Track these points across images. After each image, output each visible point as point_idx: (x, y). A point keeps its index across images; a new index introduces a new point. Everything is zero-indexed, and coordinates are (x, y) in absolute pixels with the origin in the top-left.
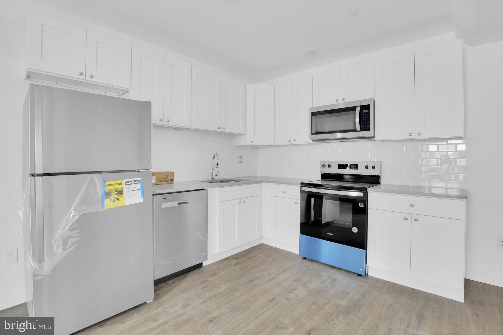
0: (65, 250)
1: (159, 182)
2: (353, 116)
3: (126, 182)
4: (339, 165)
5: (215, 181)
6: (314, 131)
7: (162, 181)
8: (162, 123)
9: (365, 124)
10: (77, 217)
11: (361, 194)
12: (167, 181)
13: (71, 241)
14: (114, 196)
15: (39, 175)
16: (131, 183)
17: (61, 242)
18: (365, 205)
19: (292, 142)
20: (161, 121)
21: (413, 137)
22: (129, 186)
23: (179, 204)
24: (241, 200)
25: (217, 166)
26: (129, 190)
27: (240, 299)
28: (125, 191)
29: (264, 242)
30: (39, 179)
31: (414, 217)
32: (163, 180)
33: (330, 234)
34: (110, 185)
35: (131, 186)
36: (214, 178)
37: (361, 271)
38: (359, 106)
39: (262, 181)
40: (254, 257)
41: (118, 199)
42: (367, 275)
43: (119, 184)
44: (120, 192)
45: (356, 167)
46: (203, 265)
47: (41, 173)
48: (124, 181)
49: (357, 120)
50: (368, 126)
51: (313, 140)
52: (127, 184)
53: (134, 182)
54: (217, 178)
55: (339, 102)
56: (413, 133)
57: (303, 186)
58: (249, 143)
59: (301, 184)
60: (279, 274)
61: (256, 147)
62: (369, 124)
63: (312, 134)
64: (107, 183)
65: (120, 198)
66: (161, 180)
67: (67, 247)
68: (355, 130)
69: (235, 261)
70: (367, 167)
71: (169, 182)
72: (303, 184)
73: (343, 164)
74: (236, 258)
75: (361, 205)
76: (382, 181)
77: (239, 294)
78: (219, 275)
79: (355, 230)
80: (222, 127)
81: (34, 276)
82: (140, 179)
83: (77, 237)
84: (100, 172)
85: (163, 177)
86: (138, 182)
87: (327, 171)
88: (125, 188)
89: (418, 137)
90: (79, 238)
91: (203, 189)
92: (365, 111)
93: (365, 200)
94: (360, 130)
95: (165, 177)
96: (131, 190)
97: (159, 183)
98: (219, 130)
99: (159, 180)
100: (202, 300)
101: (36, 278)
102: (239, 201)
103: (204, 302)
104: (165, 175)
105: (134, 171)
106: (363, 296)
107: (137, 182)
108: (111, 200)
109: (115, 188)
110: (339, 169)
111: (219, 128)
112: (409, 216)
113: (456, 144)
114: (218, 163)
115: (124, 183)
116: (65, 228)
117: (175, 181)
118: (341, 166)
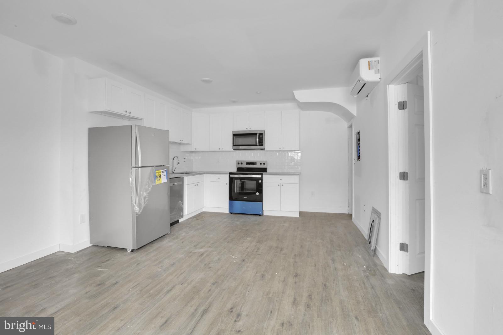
2: (255, 138)
3: (162, 171)
4: (247, 162)
6: (234, 144)
9: (261, 143)
11: (260, 176)
14: (159, 178)
18: (262, 182)
19: (221, 150)
21: (281, 150)
23: (173, 184)
24: (196, 184)
25: (178, 164)
29: (204, 210)
31: (281, 184)
33: (245, 198)
35: (163, 173)
36: (174, 172)
37: (260, 213)
38: (258, 133)
39: (204, 173)
42: (263, 215)
44: (160, 176)
45: (255, 164)
46: (179, 222)
49: (258, 140)
51: (234, 149)
55: (248, 130)
56: (281, 148)
62: (263, 143)
63: (234, 146)
64: (155, 172)
68: (256, 145)
70: (261, 164)
72: (230, 173)
73: (249, 162)
75: (260, 182)
76: (268, 170)
79: (257, 194)
82: (165, 170)
87: (240, 166)
89: (283, 150)
90: (148, 198)
91: (180, 177)
92: (261, 136)
93: (261, 179)
94: (258, 145)
96: (163, 175)
105: (163, 166)
108: (158, 180)
111: (181, 141)
112: (280, 184)
113: (297, 153)
114: (179, 162)
115: (161, 172)
118: (248, 164)
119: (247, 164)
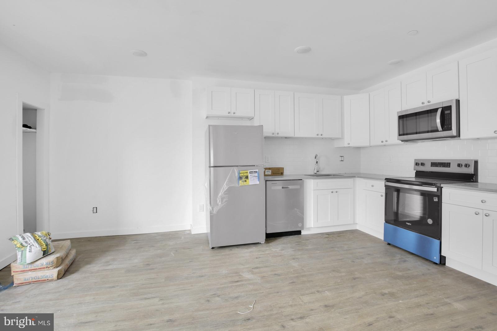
0: (222, 204)
1: (273, 174)
3: (250, 172)
4: (432, 163)
5: (317, 175)
6: (401, 133)
7: (275, 174)
8: (274, 135)
9: (446, 124)
10: (227, 188)
11: (435, 189)
12: (279, 174)
13: (225, 200)
14: (244, 179)
15: (212, 167)
16: (252, 172)
17: (220, 200)
18: (438, 199)
19: (385, 143)
20: (273, 134)
23: (282, 188)
24: (334, 191)
25: (316, 164)
26: (251, 176)
27: (318, 254)
28: (249, 177)
30: (212, 169)
31: (485, 212)
33: (409, 224)
34: (242, 173)
35: (252, 174)
36: (316, 173)
38: (441, 108)
39: (354, 177)
40: (344, 236)
41: (246, 181)
43: (246, 173)
44: (247, 177)
45: (447, 165)
46: (302, 234)
47: (213, 166)
48: (249, 171)
49: (438, 121)
50: (450, 126)
51: (402, 141)
53: (254, 172)
54: (318, 173)
55: (425, 104)
57: (387, 181)
58: (346, 145)
59: (386, 179)
60: (357, 249)
61: (359, 148)
62: (451, 124)
63: (400, 135)
64: (241, 172)
67: (223, 203)
68: (437, 131)
69: (327, 236)
70: (459, 165)
71: (280, 175)
72: (388, 180)
73: (436, 163)
74: (329, 234)
75: (436, 199)
76: (479, 179)
77: (318, 252)
78: (310, 240)
79: (430, 221)
80: (320, 134)
81: (211, 213)
82: (257, 170)
83: (227, 198)
84: (237, 166)
85: (276, 171)
87: (421, 168)
88: (249, 175)
90: (227, 199)
91: (301, 180)
92: (447, 112)
93: (440, 195)
94: (441, 130)
95: (278, 171)
96: (253, 176)
98: (318, 136)
100: (293, 250)
101: (211, 215)
102: (332, 190)
103: (294, 251)
105: (254, 166)
106: (423, 275)
107: (256, 172)
108: (242, 181)
109: (244, 175)
110: (432, 167)
112: (479, 211)
114: (317, 162)
115: (249, 173)
116: (222, 192)
117: (284, 174)
118: (434, 164)
119: (431, 166)
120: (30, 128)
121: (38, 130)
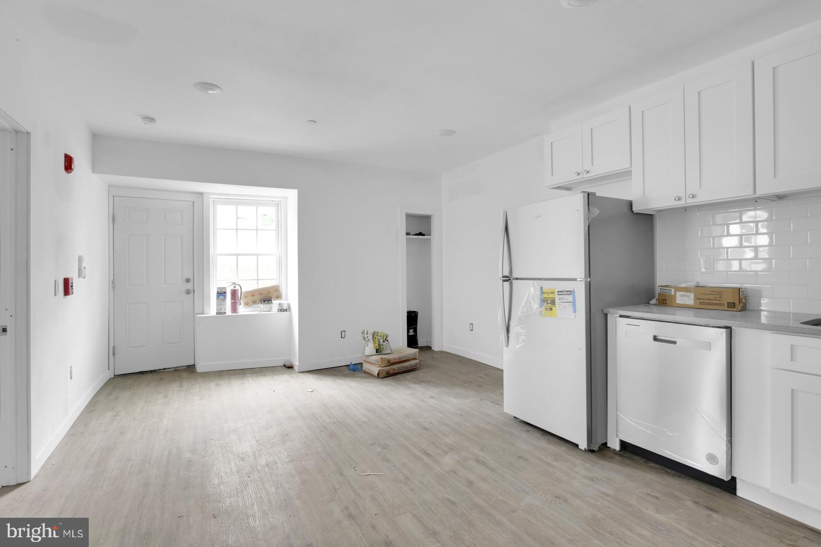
1: (701, 303)
3: (558, 292)
7: (708, 304)
8: (681, 202)
12: (720, 305)
13: (521, 338)
14: (547, 305)
16: (563, 293)
20: (678, 200)
22: (561, 296)
23: (655, 339)
26: (561, 301)
28: (557, 301)
32: (709, 301)
34: (545, 293)
35: (563, 296)
41: (551, 309)
43: (552, 293)
44: (553, 302)
48: (557, 290)
52: (559, 293)
53: (566, 293)
65: (553, 308)
66: (707, 301)
71: (725, 308)
85: (711, 297)
86: (570, 293)
95: (715, 296)
96: (563, 301)
97: (702, 306)
99: (702, 301)
104: (713, 293)
109: (549, 296)
115: (556, 293)
120: (424, 235)
121: (432, 237)
